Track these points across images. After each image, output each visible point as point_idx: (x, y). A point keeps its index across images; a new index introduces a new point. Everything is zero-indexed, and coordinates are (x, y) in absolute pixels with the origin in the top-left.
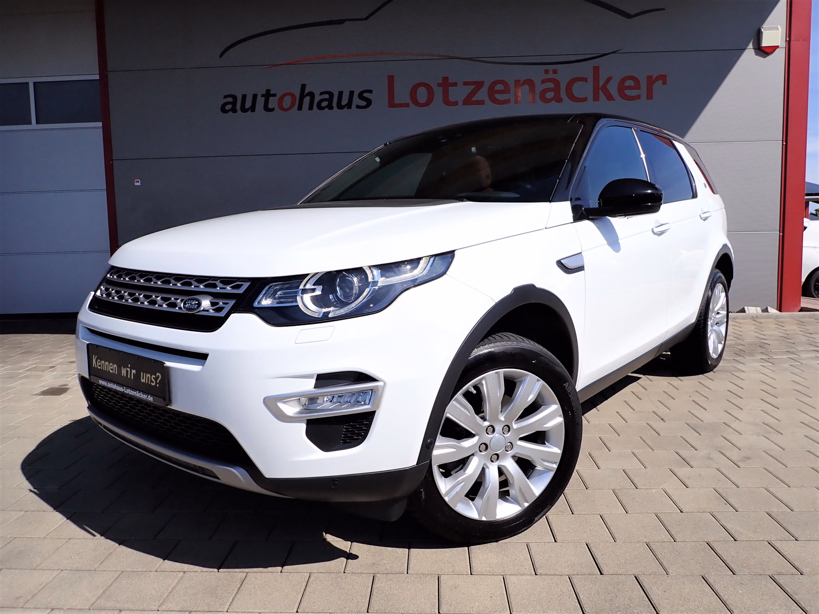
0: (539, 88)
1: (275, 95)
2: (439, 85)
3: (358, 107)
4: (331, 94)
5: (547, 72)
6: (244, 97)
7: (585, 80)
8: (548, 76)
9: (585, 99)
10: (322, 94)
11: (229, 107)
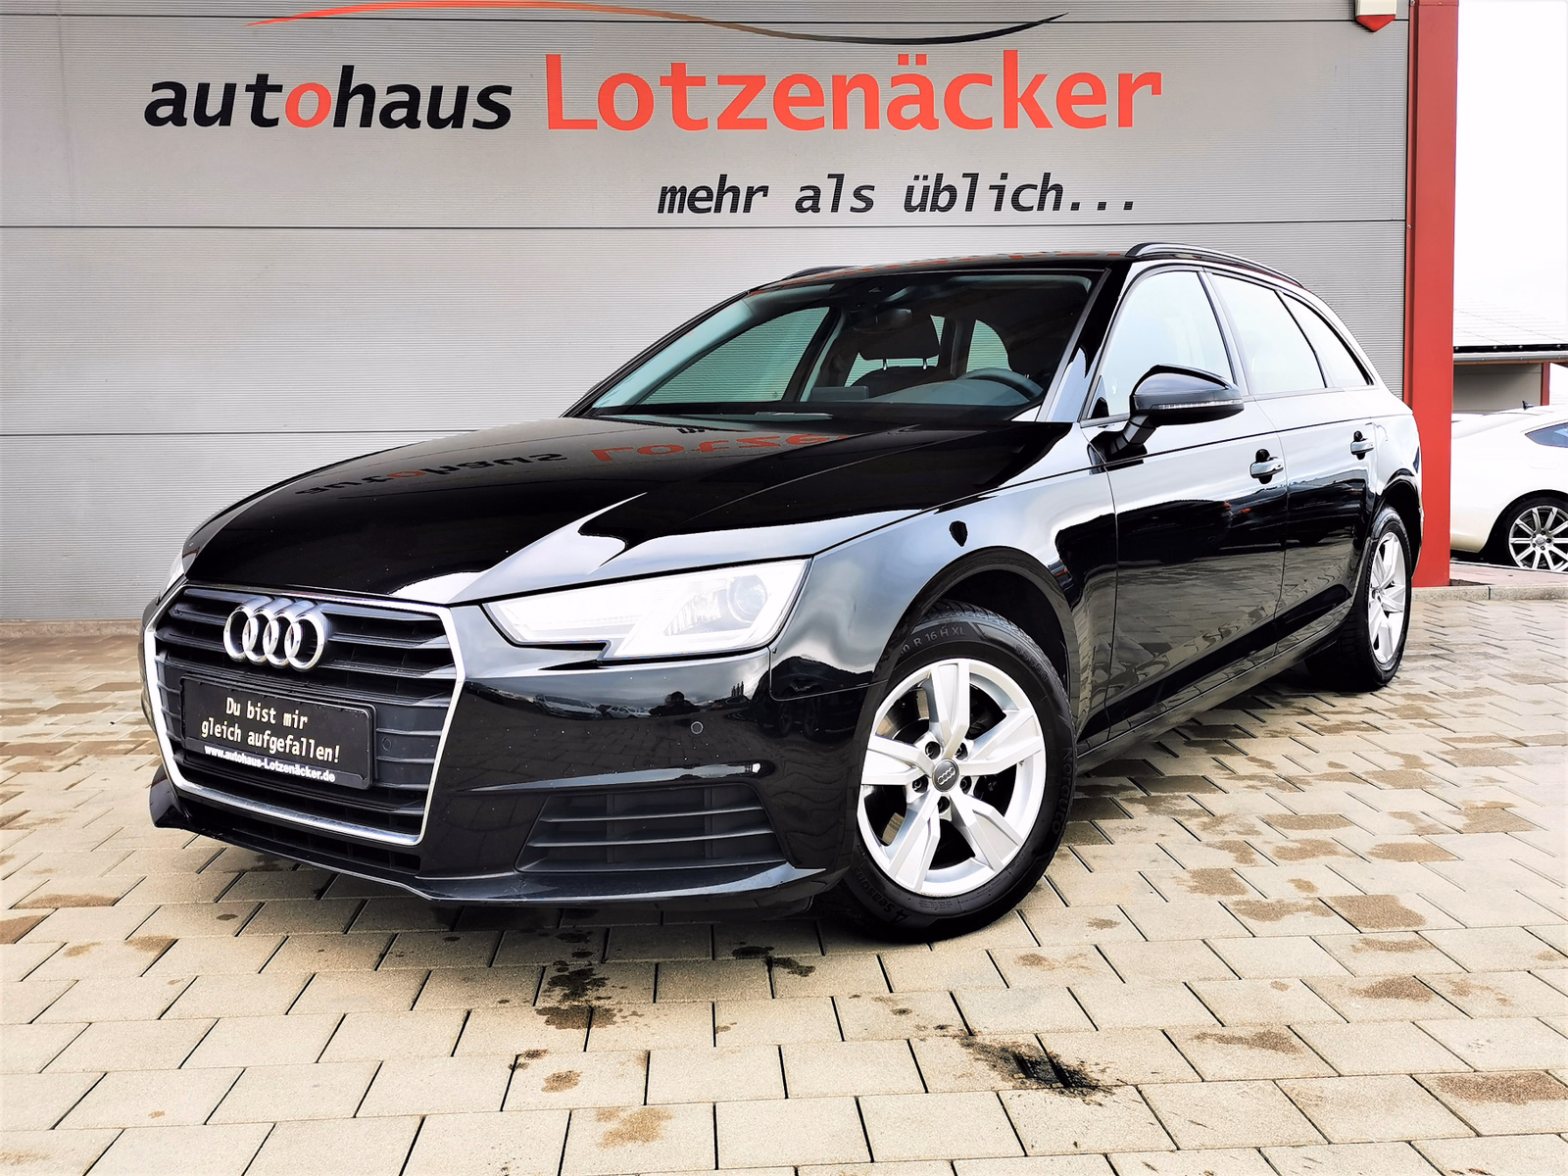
0: (887, 95)
1: (278, 88)
2: (664, 81)
3: (478, 124)
4: (414, 93)
5: (903, 60)
6: (203, 90)
7: (986, 80)
8: (904, 70)
9: (986, 123)
10: (391, 90)
11: (164, 112)
